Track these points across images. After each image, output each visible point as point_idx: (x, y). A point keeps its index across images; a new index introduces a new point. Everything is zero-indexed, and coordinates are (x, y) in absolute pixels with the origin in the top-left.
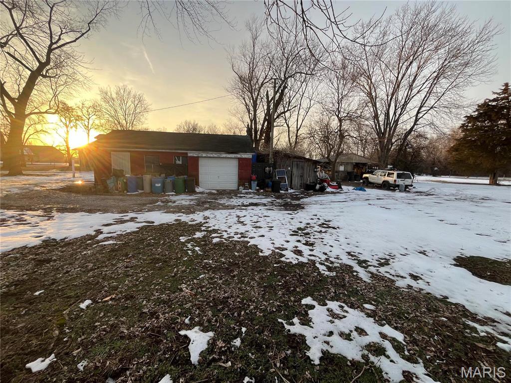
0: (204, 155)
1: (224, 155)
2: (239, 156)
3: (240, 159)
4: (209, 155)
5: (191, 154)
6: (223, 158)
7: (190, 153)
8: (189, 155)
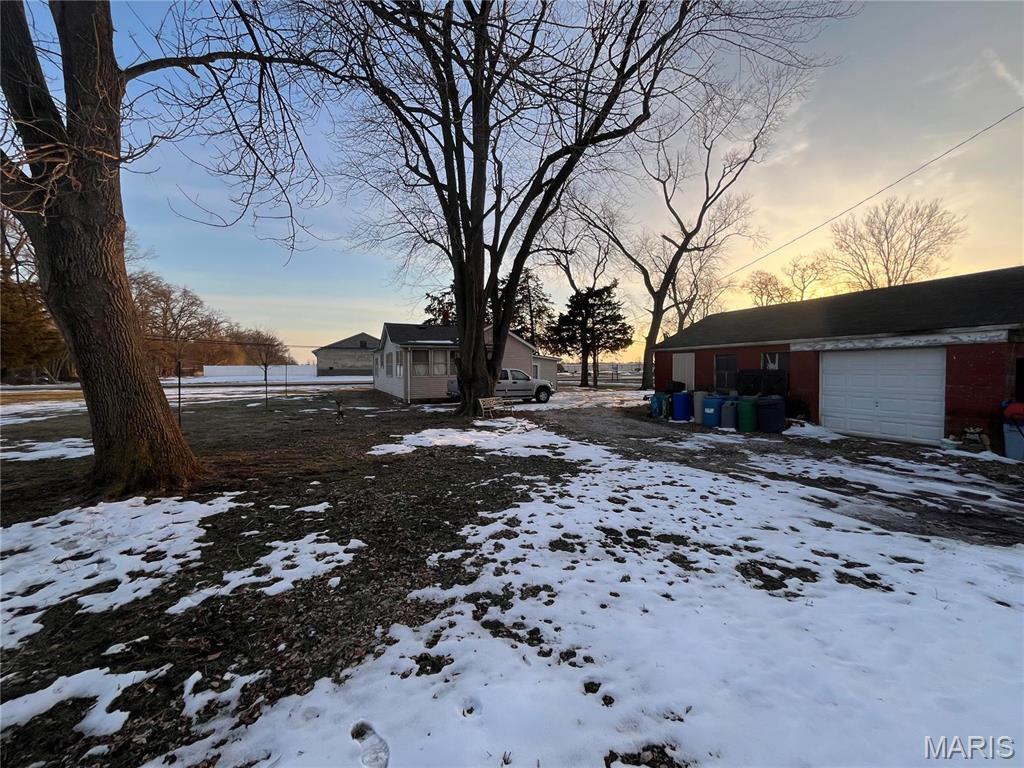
0: (829, 346)
1: (889, 342)
2: (945, 339)
3: (951, 349)
4: (842, 346)
5: (797, 346)
6: (886, 349)
7: (795, 344)
8: (793, 348)
